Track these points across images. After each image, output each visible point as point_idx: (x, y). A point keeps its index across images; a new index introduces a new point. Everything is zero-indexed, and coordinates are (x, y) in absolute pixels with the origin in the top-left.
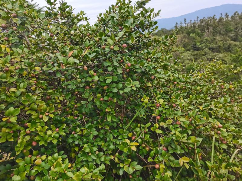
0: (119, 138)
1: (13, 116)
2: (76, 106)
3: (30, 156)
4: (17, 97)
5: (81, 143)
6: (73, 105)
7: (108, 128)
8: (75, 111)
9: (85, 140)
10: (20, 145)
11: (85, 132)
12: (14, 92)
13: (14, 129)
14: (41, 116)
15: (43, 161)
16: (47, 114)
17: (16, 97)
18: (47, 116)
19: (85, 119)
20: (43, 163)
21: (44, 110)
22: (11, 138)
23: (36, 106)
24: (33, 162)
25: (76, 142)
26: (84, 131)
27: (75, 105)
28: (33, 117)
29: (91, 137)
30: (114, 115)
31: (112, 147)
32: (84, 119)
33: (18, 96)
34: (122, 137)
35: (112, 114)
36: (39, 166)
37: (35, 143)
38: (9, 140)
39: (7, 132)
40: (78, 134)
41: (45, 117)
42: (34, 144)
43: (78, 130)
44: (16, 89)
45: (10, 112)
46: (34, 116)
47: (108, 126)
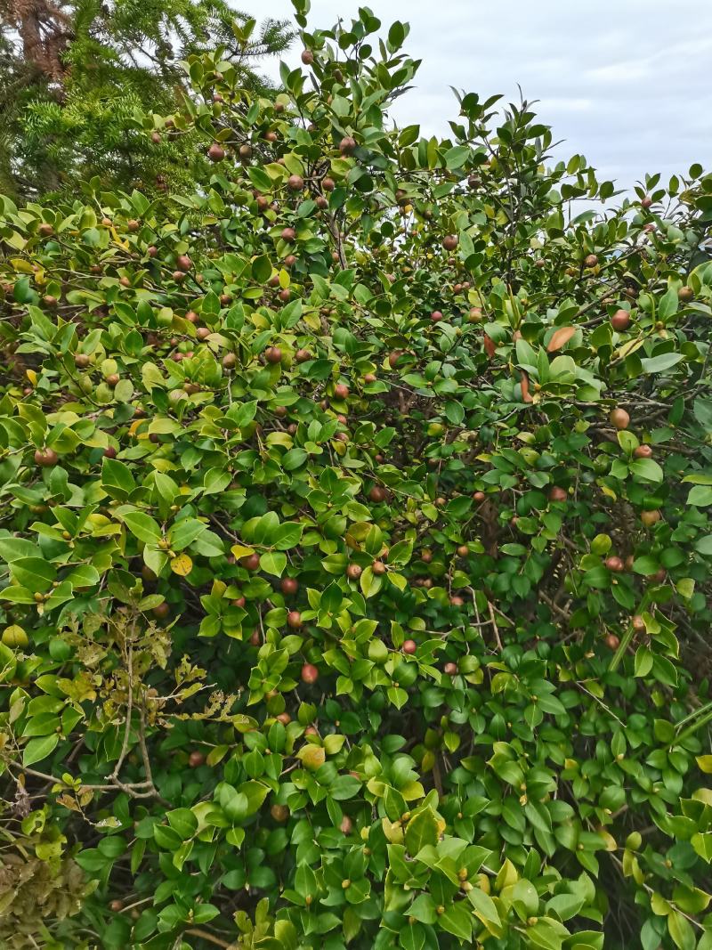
0: (651, 763)
1: (272, 547)
2: (463, 549)
3: (284, 717)
4: (289, 473)
5: (480, 729)
6: (453, 543)
7: (598, 693)
8: (458, 574)
9: (498, 719)
10: (265, 667)
11: (503, 682)
12: (282, 450)
13: (250, 594)
14: (354, 569)
15: (329, 757)
16: (380, 567)
17: (285, 471)
18: (377, 574)
19: (498, 620)
20: (330, 765)
21: (369, 549)
22: (235, 628)
23: (343, 523)
24: (290, 749)
25: (459, 717)
26: (498, 677)
27: (461, 545)
28: (326, 566)
29: (533, 718)
30: (670, 658)
31: (616, 793)
32: (493, 620)
33: (292, 468)
34: (663, 760)
35: (658, 648)
36: (312, 772)
37: (312, 672)
38: (230, 634)
39: (226, 599)
40: (469, 678)
41: (371, 577)
42: (309, 675)
43: (471, 662)
44: (287, 440)
45: (265, 527)
46: (331, 561)
47: (599, 683)
